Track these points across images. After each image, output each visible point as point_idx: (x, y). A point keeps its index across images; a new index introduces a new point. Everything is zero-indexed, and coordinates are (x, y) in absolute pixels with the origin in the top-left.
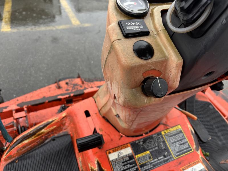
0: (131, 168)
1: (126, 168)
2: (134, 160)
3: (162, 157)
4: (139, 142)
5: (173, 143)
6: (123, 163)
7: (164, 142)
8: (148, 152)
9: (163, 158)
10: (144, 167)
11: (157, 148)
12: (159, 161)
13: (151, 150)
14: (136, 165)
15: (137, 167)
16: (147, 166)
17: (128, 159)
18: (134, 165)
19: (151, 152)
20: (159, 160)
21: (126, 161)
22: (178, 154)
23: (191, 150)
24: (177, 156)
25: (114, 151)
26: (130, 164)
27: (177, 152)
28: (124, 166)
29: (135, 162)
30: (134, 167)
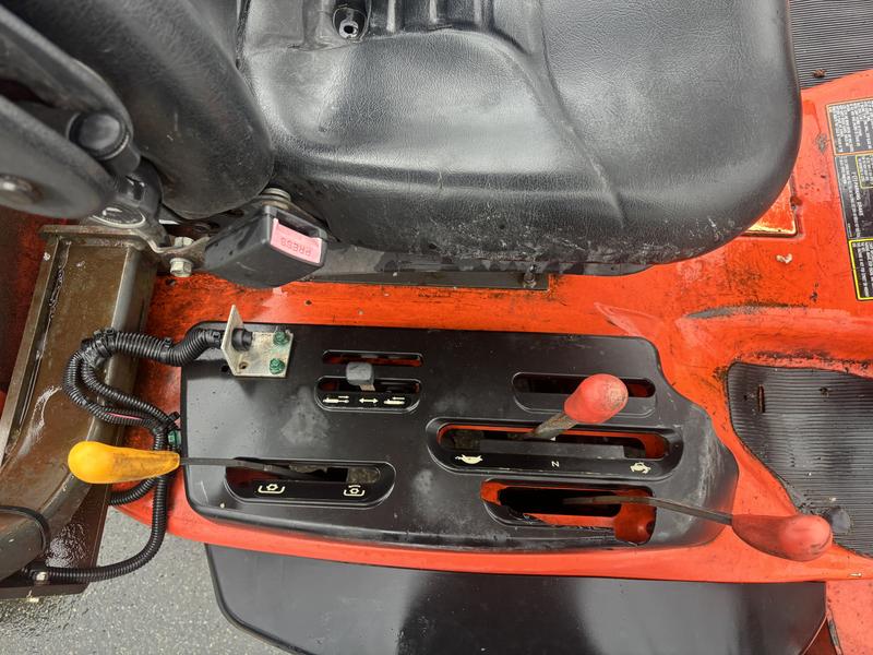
1: (855, 128)
2: (870, 147)
3: (861, 214)
9: (857, 213)
10: (847, 166)
12: (852, 200)
14: (857, 149)
15: (852, 149)
16: (848, 173)
18: (859, 144)
20: (856, 201)
22: (860, 256)
23: (863, 295)
24: (855, 250)
27: (864, 254)
28: (862, 123)
30: (854, 143)
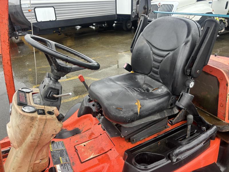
0: (67, 165)
2: (63, 164)
4: (54, 161)
5: (58, 148)
6: (64, 169)
7: (56, 151)
11: (59, 154)
13: (60, 157)
14: (66, 163)
16: (67, 159)
17: (62, 167)
19: (61, 157)
20: (65, 154)
21: (63, 167)
23: (62, 142)
26: (65, 166)
27: (63, 147)
28: (65, 169)
29: (65, 164)
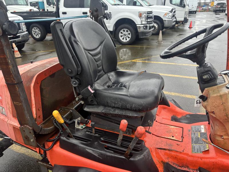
5: (200, 146)
7: (202, 144)
8: (199, 137)
11: (200, 140)
12: (193, 139)
16: (193, 135)
21: (198, 129)
23: (193, 152)
24: (193, 146)
25: (204, 127)
30: (195, 131)
